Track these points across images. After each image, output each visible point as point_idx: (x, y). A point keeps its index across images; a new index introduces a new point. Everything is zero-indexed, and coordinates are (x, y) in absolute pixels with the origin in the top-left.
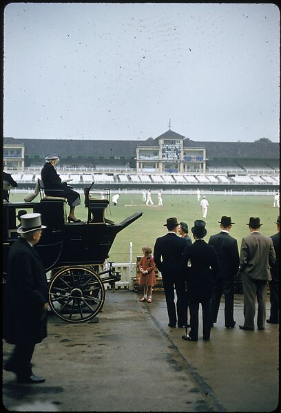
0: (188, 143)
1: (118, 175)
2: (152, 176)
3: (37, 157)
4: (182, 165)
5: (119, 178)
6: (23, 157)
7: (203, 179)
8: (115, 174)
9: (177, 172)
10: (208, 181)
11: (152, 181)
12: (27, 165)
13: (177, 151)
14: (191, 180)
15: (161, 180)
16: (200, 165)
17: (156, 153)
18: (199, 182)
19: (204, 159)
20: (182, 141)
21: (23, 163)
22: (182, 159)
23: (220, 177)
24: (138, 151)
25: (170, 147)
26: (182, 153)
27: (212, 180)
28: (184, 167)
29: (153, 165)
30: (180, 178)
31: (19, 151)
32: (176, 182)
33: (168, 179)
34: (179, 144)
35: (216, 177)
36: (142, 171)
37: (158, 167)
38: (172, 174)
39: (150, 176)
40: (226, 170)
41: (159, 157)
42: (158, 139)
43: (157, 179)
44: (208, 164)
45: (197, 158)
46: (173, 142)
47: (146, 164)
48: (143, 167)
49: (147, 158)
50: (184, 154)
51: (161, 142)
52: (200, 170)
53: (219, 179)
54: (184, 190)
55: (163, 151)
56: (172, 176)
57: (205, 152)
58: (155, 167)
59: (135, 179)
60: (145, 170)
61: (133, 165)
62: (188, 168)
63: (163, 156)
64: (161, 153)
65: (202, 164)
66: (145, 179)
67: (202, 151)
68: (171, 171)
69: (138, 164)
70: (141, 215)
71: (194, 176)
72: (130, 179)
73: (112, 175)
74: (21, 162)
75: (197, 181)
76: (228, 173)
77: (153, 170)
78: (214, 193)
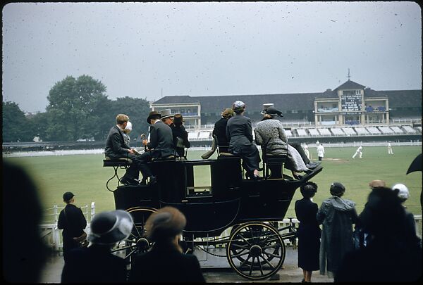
0: (369, 93)
1: (296, 130)
2: (332, 129)
3: (213, 115)
4: (363, 116)
5: (297, 133)
6: (199, 115)
7: (385, 130)
8: (293, 128)
9: (358, 124)
10: (391, 132)
11: (332, 134)
12: (203, 123)
13: (358, 102)
14: (373, 131)
15: (342, 133)
16: (383, 116)
17: (335, 105)
18: (382, 134)
19: (387, 110)
20: (362, 92)
21: (200, 121)
22: (363, 110)
23: (405, 128)
24: (316, 104)
25: (350, 98)
26: (363, 104)
27: (397, 131)
28: (366, 119)
29: (332, 117)
30: (361, 130)
31: (195, 110)
32: (357, 134)
33: (349, 131)
34: (360, 95)
35: (401, 128)
36: (321, 125)
37: (338, 120)
38: (353, 126)
39: (329, 129)
40: (411, 120)
41: (339, 109)
42: (337, 90)
43: (337, 132)
44: (392, 115)
45: (380, 109)
46: (353, 93)
47: (325, 117)
48: (322, 121)
49: (326, 111)
50: (365, 105)
51: (341, 93)
52: (383, 121)
53: (403, 129)
54: (367, 142)
55: (343, 102)
56: (353, 128)
57: (387, 102)
58: (334, 120)
59: (314, 133)
60: (324, 123)
61: (311, 119)
62: (370, 119)
63: (343, 108)
64: (340, 105)
65: (385, 114)
66: (325, 132)
67: (385, 101)
68: (351, 124)
69: (316, 117)
70: (321, 170)
71: (377, 127)
72: (309, 132)
73: (290, 129)
74: (197, 120)
75: (379, 132)
76: (413, 122)
77: (333, 123)
78: (399, 144)
